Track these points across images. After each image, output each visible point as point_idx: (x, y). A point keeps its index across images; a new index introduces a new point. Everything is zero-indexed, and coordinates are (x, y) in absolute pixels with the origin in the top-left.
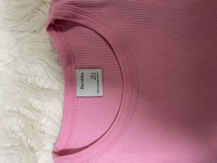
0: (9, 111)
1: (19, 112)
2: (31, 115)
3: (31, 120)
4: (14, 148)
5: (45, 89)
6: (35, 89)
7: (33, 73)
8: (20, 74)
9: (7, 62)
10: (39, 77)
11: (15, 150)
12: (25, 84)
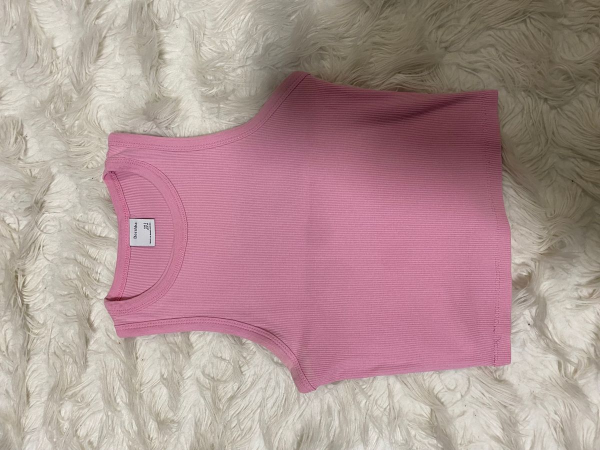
0: (66, 258)
1: (76, 260)
2: (86, 262)
3: (87, 267)
4: (70, 296)
5: (102, 237)
6: (92, 237)
7: (91, 220)
8: (78, 220)
9: (65, 209)
10: (97, 224)
11: (71, 297)
12: (82, 231)
